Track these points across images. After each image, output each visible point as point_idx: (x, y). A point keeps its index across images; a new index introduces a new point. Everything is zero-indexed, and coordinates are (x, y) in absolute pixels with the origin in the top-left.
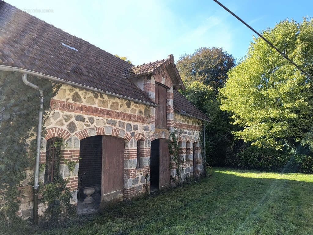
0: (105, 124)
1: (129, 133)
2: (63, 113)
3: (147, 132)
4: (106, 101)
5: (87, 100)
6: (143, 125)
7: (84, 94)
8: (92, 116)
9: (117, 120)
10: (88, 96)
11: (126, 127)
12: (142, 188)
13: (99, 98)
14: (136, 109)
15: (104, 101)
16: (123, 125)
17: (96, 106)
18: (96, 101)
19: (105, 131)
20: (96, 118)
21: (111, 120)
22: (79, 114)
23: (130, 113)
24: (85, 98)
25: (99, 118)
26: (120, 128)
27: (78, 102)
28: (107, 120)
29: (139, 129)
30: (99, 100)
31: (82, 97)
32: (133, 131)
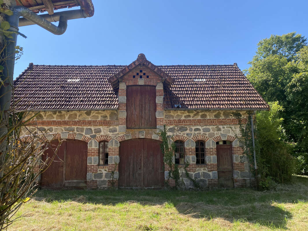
0: (63, 131)
1: (88, 136)
2: (30, 127)
3: (113, 133)
4: (64, 115)
5: (47, 117)
6: (108, 127)
7: (44, 114)
8: (51, 127)
9: (74, 127)
10: (47, 114)
11: (84, 131)
12: (107, 183)
13: (57, 113)
14: (99, 115)
15: (61, 115)
16: (82, 130)
17: (55, 119)
18: (55, 116)
19: (61, 136)
20: (54, 127)
21: (68, 128)
22: (41, 127)
23: (90, 119)
24: (45, 116)
25: (57, 127)
26: (78, 133)
27: (40, 119)
28: (64, 128)
29: (102, 131)
30: (57, 115)
31: (43, 115)
32: (94, 134)
